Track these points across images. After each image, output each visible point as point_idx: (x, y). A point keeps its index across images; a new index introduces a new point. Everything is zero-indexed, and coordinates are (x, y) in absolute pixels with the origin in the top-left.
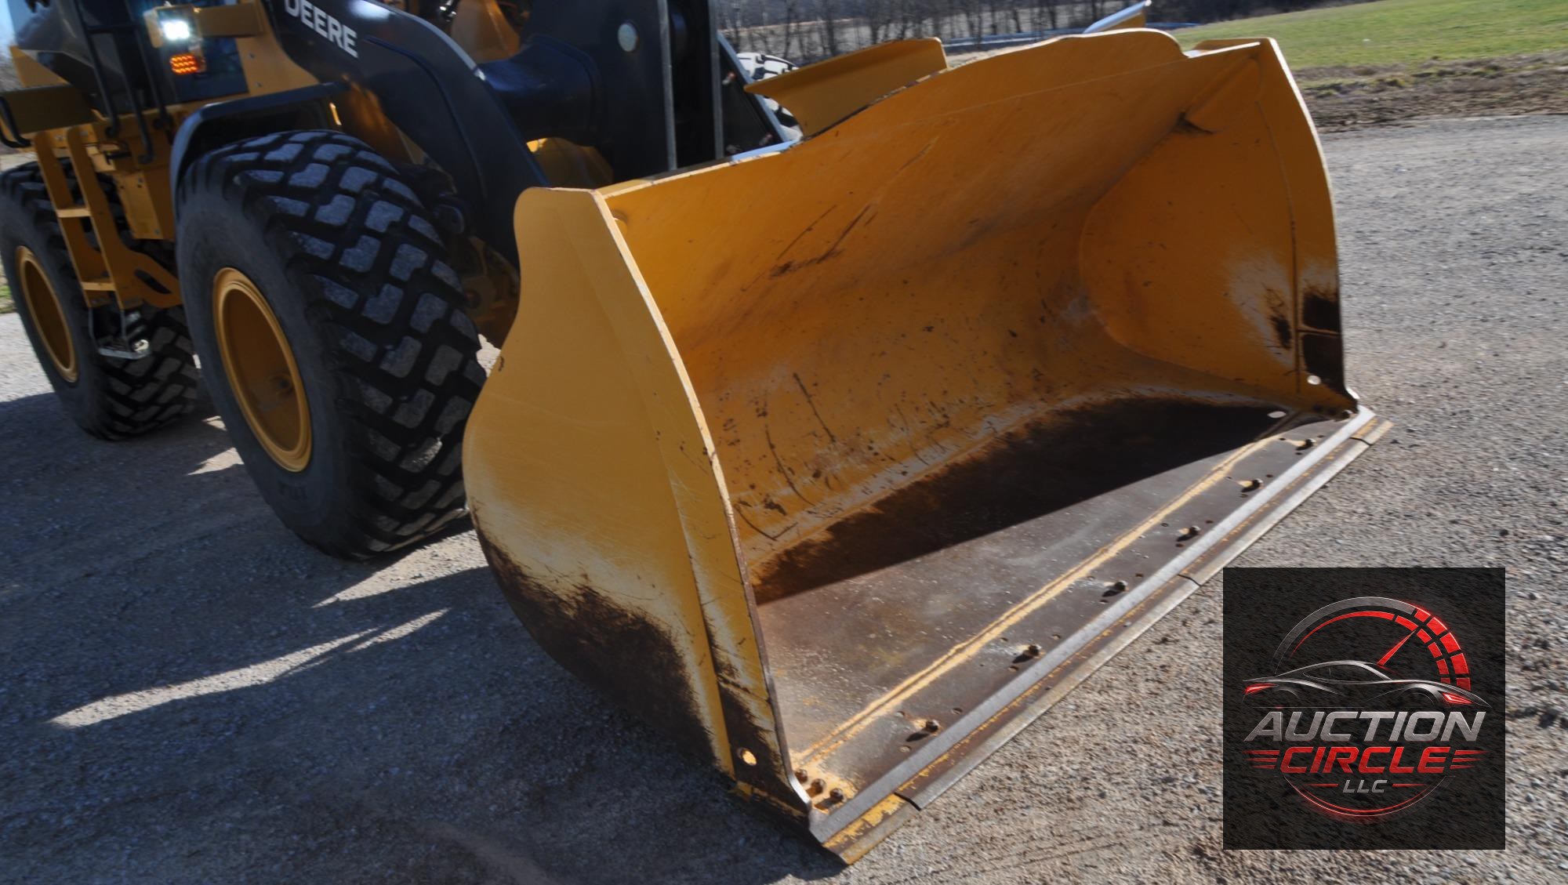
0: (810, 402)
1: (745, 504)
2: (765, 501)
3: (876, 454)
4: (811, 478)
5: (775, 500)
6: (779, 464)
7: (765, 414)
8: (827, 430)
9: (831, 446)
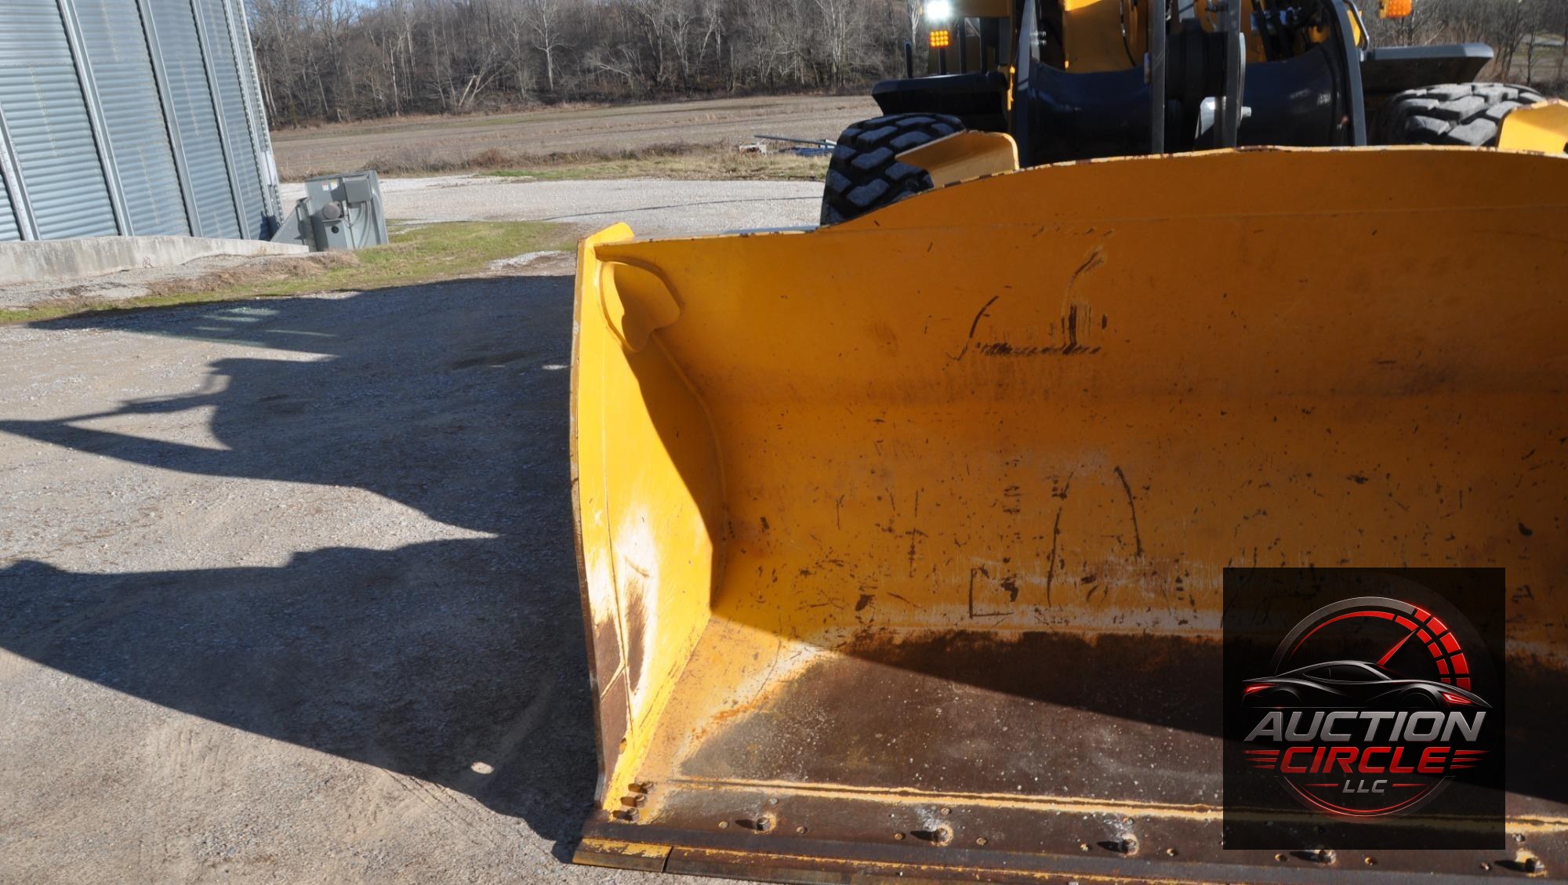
0: (1131, 503)
1: (985, 572)
2: (1008, 579)
3: (1181, 589)
4: (1078, 580)
5: (1018, 583)
6: (1053, 551)
7: (1063, 496)
8: (1138, 541)
9: (1132, 559)
